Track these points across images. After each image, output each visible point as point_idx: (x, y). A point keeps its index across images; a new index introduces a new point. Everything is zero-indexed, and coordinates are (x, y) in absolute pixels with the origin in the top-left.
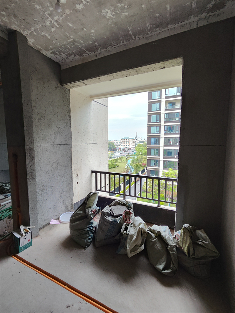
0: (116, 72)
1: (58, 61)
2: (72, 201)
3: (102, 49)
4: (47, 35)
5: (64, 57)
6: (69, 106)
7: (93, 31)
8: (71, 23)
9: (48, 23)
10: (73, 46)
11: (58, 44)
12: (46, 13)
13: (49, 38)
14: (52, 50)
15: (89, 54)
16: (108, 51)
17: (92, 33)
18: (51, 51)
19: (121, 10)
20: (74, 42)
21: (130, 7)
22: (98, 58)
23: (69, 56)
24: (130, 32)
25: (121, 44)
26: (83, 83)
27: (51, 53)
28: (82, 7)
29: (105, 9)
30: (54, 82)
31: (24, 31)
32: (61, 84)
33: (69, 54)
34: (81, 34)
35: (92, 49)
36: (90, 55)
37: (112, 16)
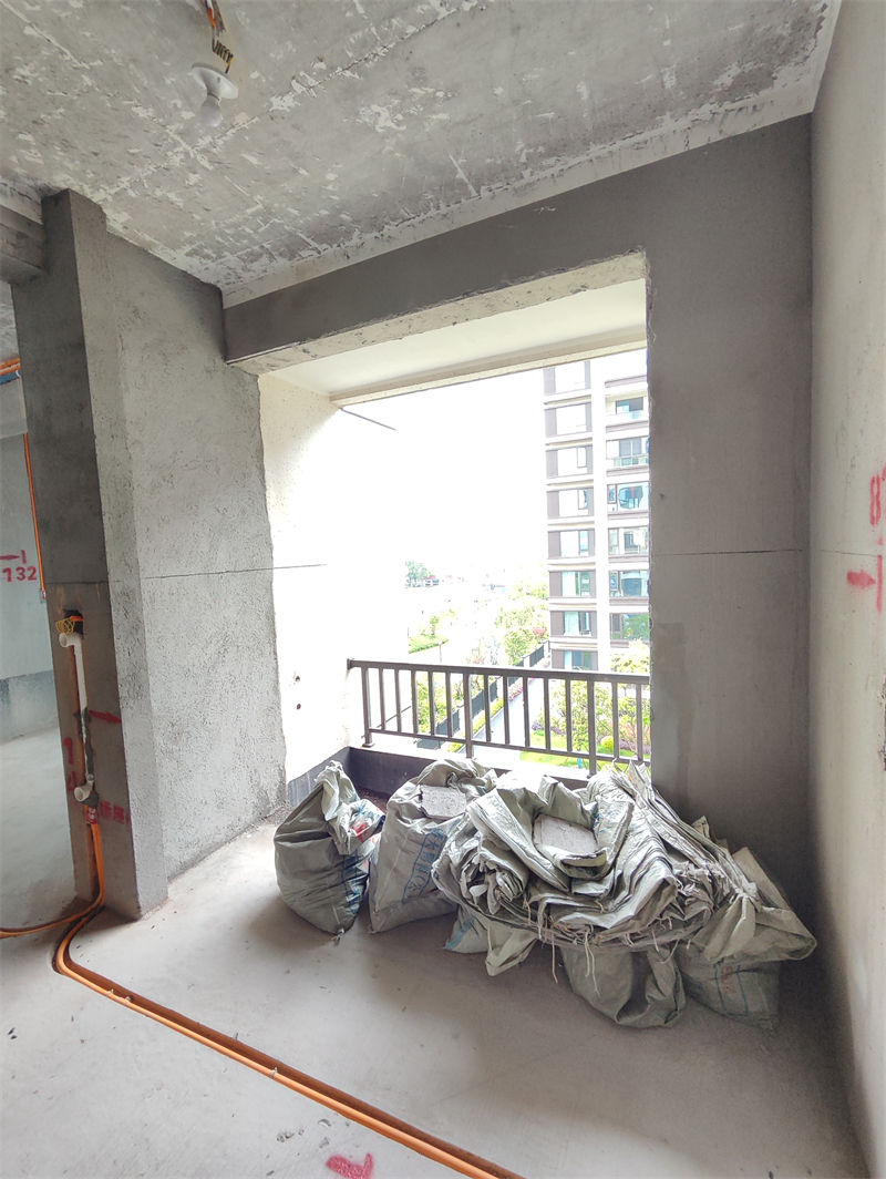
0: (417, 311)
1: (212, 281)
2: (282, 772)
3: (367, 232)
4: (172, 196)
5: (232, 265)
6: (257, 433)
7: (331, 177)
8: (255, 156)
9: (176, 160)
10: (264, 228)
11: (213, 222)
12: (171, 129)
13: (181, 205)
14: (191, 243)
15: (319, 252)
16: (385, 237)
17: (329, 182)
18: (188, 249)
19: (423, 105)
20: (267, 213)
21: (453, 96)
22: (352, 262)
23: (252, 262)
24: (461, 175)
25: (428, 215)
26: (304, 351)
27: (187, 255)
28: (292, 105)
29: (369, 106)
30: (200, 353)
31: (96, 188)
32: (225, 359)
33: (251, 253)
34: (289, 187)
35: (329, 234)
36: (323, 253)
37: (394, 126)
